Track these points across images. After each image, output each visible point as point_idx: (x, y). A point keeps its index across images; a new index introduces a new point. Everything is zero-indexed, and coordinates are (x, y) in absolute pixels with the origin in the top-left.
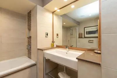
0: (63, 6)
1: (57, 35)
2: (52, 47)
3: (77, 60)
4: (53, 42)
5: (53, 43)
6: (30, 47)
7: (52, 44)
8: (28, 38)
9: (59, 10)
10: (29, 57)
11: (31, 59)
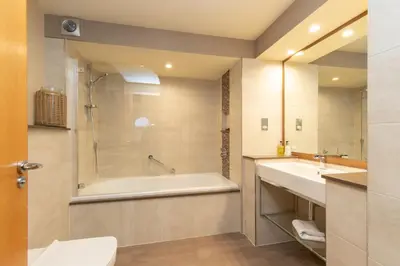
0: (311, 42)
1: (299, 123)
2: (281, 156)
3: (323, 181)
4: (283, 142)
5: (283, 145)
6: (228, 153)
7: (279, 149)
8: (223, 132)
9: (301, 53)
10: (224, 175)
11: (228, 178)
